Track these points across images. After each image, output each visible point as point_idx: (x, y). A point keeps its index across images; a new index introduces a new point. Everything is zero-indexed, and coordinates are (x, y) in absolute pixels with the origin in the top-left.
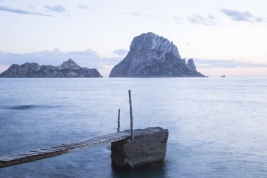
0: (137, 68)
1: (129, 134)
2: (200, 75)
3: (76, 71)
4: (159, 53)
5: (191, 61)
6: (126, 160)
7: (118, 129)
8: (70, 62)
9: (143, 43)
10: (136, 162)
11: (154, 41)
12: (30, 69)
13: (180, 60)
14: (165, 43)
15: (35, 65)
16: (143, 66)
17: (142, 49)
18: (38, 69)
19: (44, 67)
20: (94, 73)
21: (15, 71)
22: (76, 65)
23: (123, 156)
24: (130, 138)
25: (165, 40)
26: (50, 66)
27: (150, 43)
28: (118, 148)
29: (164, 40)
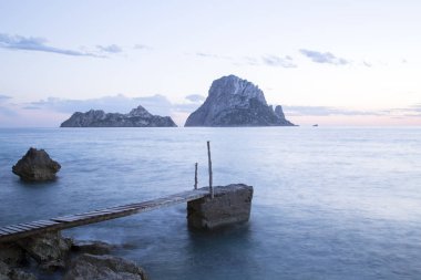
0: (217, 116)
1: (208, 192)
2: (289, 124)
3: (147, 119)
4: (243, 98)
5: (279, 108)
6: (205, 222)
7: (195, 186)
8: (140, 109)
9: (223, 87)
10: (216, 224)
11: (236, 85)
12: (95, 117)
13: (266, 106)
14: (249, 88)
15: (100, 113)
16: (224, 114)
17: (223, 94)
18: (104, 117)
19: (110, 116)
20: (168, 122)
21: (78, 120)
22: (147, 113)
23: (201, 217)
24: (209, 196)
25: (249, 83)
26: (117, 114)
27: (232, 87)
28: (195, 208)
29: (247, 84)
